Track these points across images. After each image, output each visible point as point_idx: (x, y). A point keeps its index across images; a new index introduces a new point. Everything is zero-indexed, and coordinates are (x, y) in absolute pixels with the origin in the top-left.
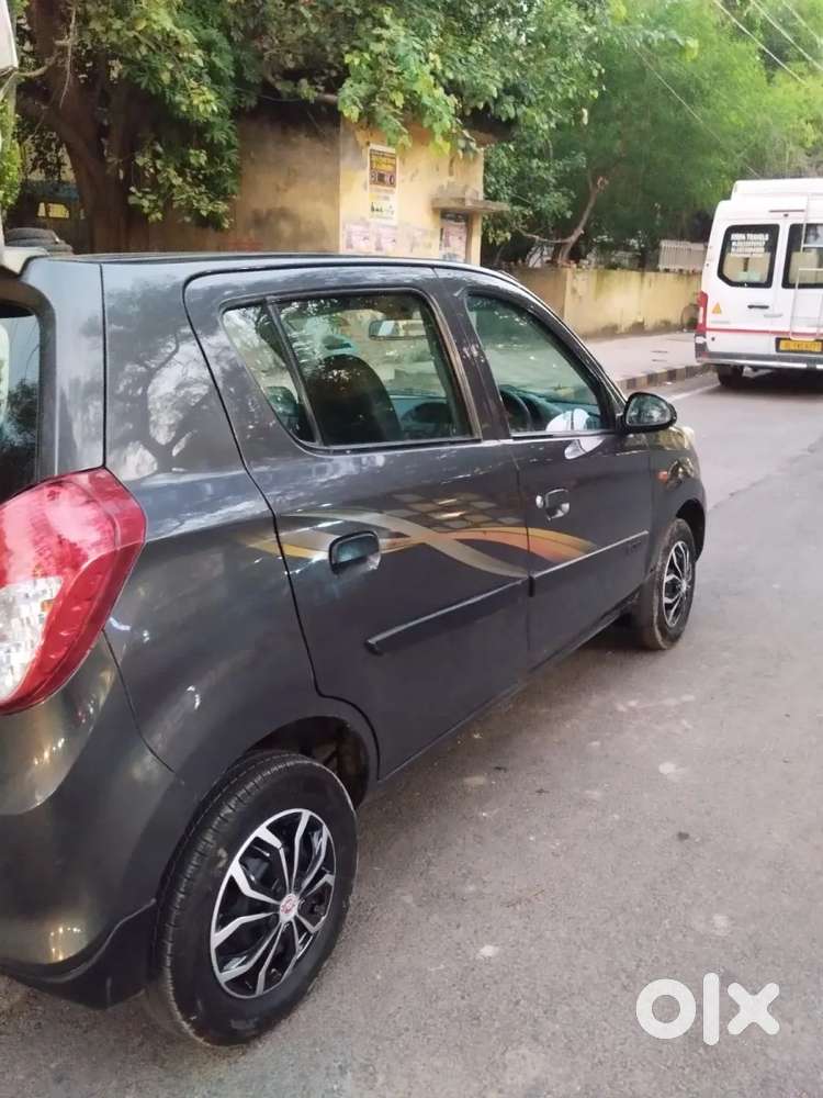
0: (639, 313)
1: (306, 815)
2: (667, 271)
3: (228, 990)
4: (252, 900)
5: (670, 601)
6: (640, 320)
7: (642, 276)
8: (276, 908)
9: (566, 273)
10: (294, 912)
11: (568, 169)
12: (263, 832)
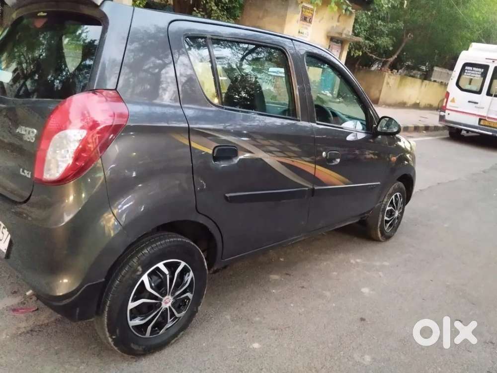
0: (418, 99)
1: (183, 264)
2: (435, 81)
3: (132, 329)
4: (150, 293)
5: (388, 219)
6: (418, 102)
7: (423, 81)
8: (161, 300)
9: (385, 74)
10: (169, 304)
11: (394, 28)
12: (161, 265)
